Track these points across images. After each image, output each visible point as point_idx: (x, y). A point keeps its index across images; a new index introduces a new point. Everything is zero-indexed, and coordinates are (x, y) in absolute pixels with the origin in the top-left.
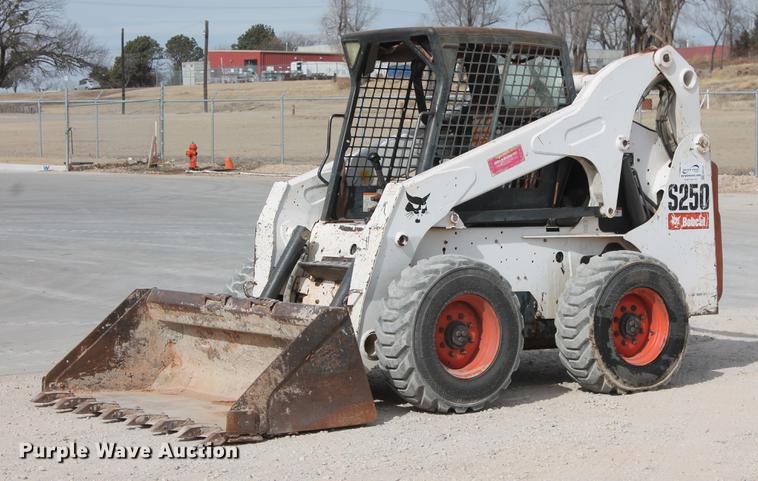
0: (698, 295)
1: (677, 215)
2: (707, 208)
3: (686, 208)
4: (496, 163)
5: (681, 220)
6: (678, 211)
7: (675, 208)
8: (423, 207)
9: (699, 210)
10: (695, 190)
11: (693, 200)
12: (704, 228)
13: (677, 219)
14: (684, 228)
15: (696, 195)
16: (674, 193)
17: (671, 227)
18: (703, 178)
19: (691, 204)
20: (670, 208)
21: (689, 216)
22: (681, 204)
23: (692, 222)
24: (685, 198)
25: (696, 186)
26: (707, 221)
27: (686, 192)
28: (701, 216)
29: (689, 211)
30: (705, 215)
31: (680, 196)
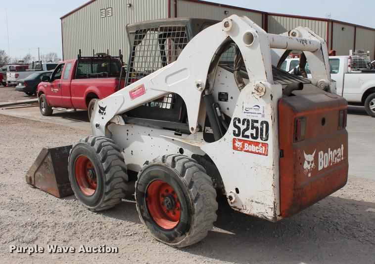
0: (256, 202)
1: (240, 140)
2: (267, 140)
3: (247, 137)
4: (133, 93)
5: (243, 145)
6: (240, 137)
7: (238, 135)
8: (104, 112)
9: (259, 140)
10: (256, 124)
11: (254, 132)
12: (264, 155)
13: (241, 143)
14: (246, 151)
15: (257, 128)
16: (237, 123)
17: (235, 148)
18: (263, 116)
19: (252, 135)
20: (234, 134)
21: (250, 143)
22: (243, 133)
23: (253, 148)
24: (247, 129)
25: (257, 121)
26: (266, 150)
27: (248, 125)
28: (260, 145)
29: (250, 139)
30: (265, 145)
31: (243, 127)
